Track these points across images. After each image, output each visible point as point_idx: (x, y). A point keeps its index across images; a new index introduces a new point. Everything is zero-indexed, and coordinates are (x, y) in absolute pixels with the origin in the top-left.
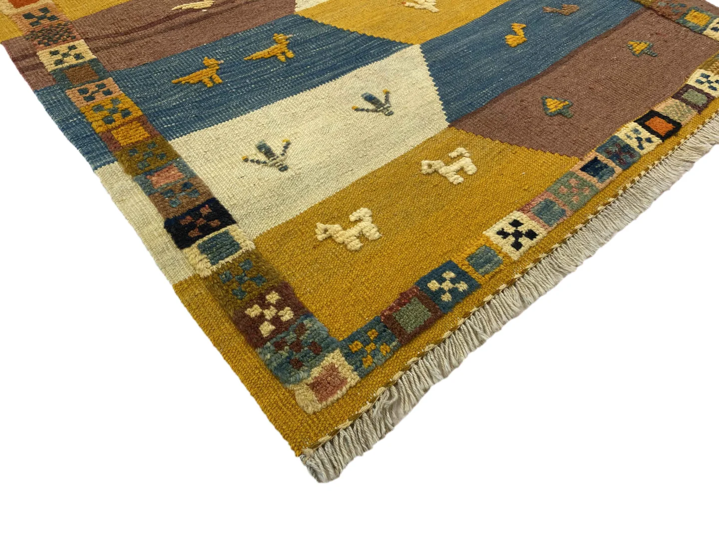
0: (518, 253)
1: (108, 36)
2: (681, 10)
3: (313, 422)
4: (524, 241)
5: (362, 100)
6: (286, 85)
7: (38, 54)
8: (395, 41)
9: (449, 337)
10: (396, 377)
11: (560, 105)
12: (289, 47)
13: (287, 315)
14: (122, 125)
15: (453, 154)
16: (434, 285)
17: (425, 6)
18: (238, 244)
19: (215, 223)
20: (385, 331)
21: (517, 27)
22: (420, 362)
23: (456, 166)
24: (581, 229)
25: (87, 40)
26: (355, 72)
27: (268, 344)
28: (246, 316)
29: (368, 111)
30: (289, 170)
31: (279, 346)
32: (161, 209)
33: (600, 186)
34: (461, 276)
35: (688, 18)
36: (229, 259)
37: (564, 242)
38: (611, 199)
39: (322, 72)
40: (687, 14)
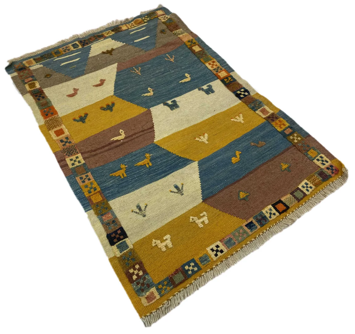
0: (216, 258)
1: (88, 152)
2: (307, 148)
3: (146, 309)
4: (219, 253)
5: (173, 187)
6: (148, 179)
7: (66, 160)
8: (189, 159)
9: (189, 286)
10: (171, 298)
11: (245, 195)
12: (150, 161)
13: (141, 273)
14: (94, 194)
15: (202, 215)
16: (187, 268)
17: (203, 141)
18: (128, 246)
19: (122, 237)
20: (169, 282)
21: (238, 153)
22: (179, 294)
23: (201, 220)
24: (239, 251)
25: (82, 154)
26: (172, 174)
27: (135, 283)
28: (129, 272)
29: (175, 192)
30: (146, 217)
31: (138, 284)
32: (106, 230)
33: (250, 233)
34: (196, 265)
35: (309, 153)
36: (125, 251)
37: (232, 255)
38: (253, 239)
39: (160, 174)
40: (309, 151)
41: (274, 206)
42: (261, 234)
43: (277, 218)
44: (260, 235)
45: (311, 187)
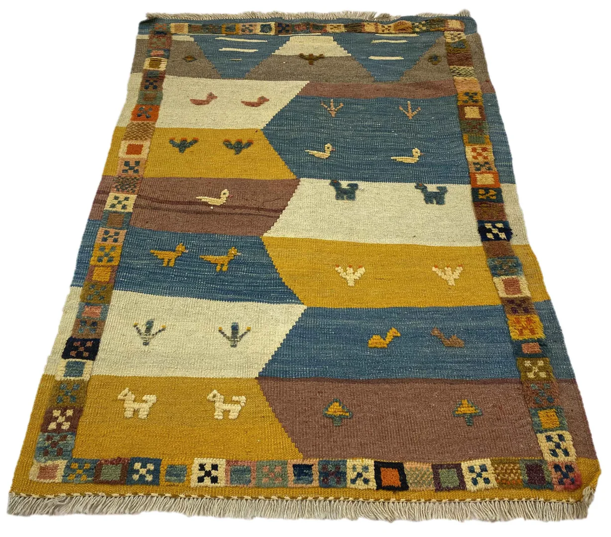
0: (197, 484)
1: (151, 199)
2: (544, 403)
3: (27, 484)
4: (207, 481)
5: (230, 326)
6: (202, 289)
7: (110, 194)
8: (295, 294)
9: (116, 497)
10: (75, 495)
11: (339, 413)
12: (230, 262)
13: (66, 426)
14: (103, 266)
15: (235, 398)
16: (137, 466)
17: (348, 278)
18: (82, 374)
19: (86, 354)
20: (93, 469)
21: (392, 333)
22: (92, 497)
23: (227, 407)
24: (247, 500)
25: (139, 196)
26: (245, 303)
27: (46, 434)
28: (52, 413)
29: (225, 335)
30: (147, 346)
31: (48, 438)
32: (74, 330)
33: (291, 484)
34: (156, 473)
35: (542, 413)
36: (72, 378)
37: (228, 498)
38: (288, 498)
39: (228, 292)
40: (544, 409)
41: (378, 466)
42: (310, 498)
43: (367, 492)
44: (306, 498)
45: (487, 481)
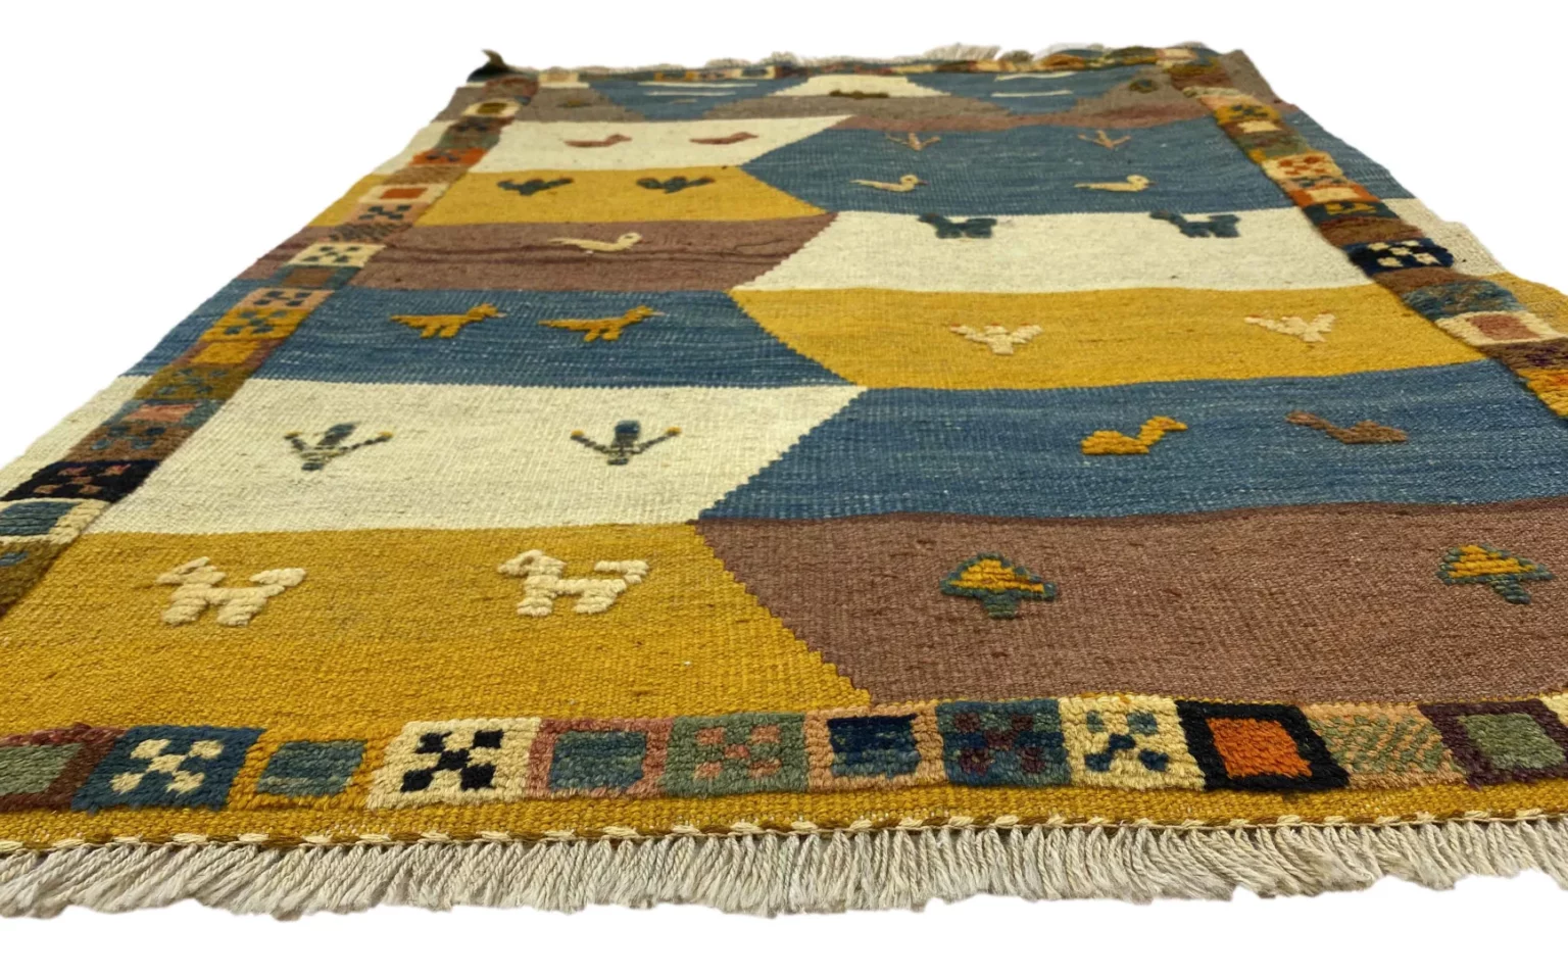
0: (395, 796)
4: (447, 781)
11: (1002, 584)
15: (606, 566)
16: (150, 748)
17: (991, 340)
21: (1159, 424)
23: (572, 585)
29: (591, 444)
33: (822, 779)
34: (222, 767)
38: (807, 827)
41: (1197, 714)
42: (908, 822)
43: (1168, 799)
44: (891, 824)
